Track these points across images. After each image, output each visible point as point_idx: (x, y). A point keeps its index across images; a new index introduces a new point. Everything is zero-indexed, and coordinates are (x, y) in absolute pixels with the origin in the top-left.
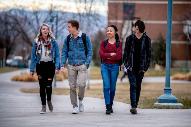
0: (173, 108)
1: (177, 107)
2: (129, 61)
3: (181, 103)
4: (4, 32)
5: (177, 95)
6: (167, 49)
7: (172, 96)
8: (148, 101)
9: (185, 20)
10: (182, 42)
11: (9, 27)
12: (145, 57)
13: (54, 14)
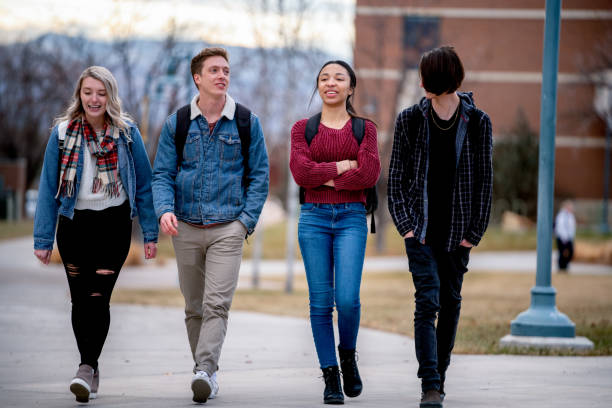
0: (561, 352)
1: (572, 349)
2: (412, 202)
3: (588, 336)
4: (20, 106)
5: (573, 311)
6: (542, 163)
7: (556, 316)
8: (480, 329)
9: (599, 69)
10: (591, 142)
11: (36, 92)
12: (468, 190)
13: (181, 51)
